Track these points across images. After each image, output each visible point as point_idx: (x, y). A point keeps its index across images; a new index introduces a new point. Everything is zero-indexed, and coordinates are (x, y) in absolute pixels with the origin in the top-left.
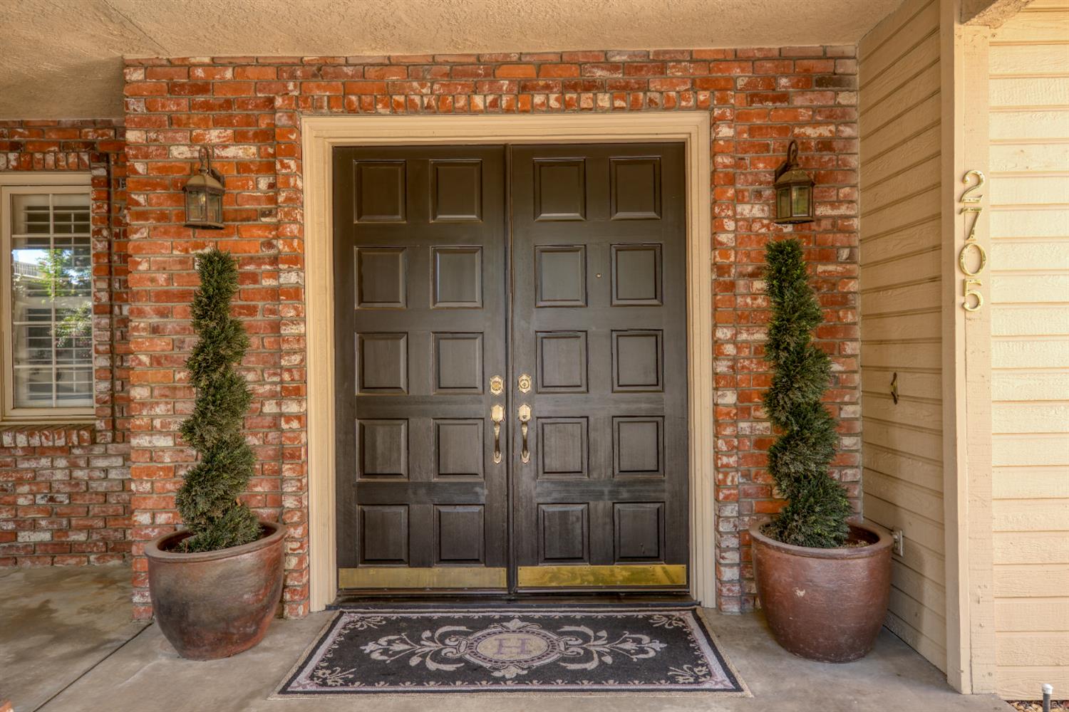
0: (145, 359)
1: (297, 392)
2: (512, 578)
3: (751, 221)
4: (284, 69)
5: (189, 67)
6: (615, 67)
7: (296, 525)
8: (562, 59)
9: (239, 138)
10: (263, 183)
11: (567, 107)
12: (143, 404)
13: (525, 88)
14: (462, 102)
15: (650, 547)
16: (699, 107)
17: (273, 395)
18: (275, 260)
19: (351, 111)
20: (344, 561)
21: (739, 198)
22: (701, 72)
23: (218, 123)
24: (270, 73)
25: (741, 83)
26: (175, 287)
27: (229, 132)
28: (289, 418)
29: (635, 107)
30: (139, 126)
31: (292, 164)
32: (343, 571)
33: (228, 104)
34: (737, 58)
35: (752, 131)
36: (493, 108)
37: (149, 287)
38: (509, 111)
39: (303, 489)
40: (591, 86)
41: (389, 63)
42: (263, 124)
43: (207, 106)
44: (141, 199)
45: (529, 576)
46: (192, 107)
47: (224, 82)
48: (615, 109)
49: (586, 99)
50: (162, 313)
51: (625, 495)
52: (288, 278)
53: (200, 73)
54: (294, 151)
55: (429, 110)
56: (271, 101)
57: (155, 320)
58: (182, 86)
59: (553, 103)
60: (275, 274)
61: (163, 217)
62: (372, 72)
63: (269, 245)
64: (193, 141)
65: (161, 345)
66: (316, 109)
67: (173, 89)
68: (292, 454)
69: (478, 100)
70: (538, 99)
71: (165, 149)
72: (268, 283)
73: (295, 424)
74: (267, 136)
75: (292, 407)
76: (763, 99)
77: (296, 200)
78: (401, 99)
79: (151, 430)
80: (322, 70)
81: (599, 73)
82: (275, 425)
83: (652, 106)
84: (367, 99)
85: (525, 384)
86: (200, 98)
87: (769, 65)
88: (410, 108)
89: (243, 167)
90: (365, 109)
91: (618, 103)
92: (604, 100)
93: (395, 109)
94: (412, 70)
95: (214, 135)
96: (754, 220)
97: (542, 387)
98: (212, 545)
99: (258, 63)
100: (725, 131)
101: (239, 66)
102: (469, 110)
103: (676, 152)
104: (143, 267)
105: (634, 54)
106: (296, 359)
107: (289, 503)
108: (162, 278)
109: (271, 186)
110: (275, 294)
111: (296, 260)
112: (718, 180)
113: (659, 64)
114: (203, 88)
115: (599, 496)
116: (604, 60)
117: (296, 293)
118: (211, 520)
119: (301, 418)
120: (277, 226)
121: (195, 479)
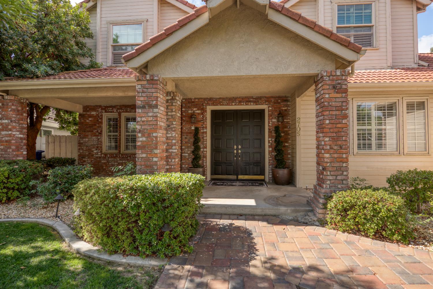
0: (184, 142)
1: (206, 148)
2: (237, 177)
3: (274, 122)
4: (205, 99)
5: (191, 99)
6: (254, 99)
7: (206, 167)
8: (246, 97)
9: (198, 110)
10: (201, 116)
11: (246, 105)
12: (184, 149)
13: (240, 102)
14: (231, 104)
15: (259, 173)
16: (266, 104)
17: (202, 148)
18: (203, 128)
19: (214, 105)
20: (212, 174)
21: (272, 118)
22: (267, 99)
23: (195, 108)
24: (203, 100)
25: (273, 101)
26: (189, 131)
27: (197, 109)
28: (205, 151)
29: (257, 105)
30: (184, 108)
31: (206, 113)
32: (212, 176)
33: (197, 104)
34: (272, 97)
35: (274, 108)
36: (235, 105)
37: (185, 131)
38: (238, 105)
39: (206, 162)
40: (250, 102)
41: (220, 98)
42: (202, 107)
43: (194, 105)
44: (184, 119)
45: (240, 177)
46: (192, 105)
47: (196, 101)
48: (253, 105)
49: (249, 103)
50: (187, 136)
51: (255, 164)
52: (205, 130)
53: (193, 100)
54: (206, 111)
55: (226, 105)
56: (203, 104)
57: (186, 136)
58: (190, 102)
59: (244, 104)
60: (203, 130)
61: (187, 121)
62: (218, 100)
63: (202, 125)
64: (192, 110)
65: (187, 140)
66: (210, 105)
67: (189, 102)
68: (205, 157)
69: (233, 104)
70: (242, 103)
71: (188, 111)
72: (202, 131)
73: (206, 152)
74: (202, 109)
75: (205, 150)
76: (276, 103)
77: (206, 119)
78: (222, 104)
79: (185, 153)
80: (211, 99)
81: (251, 99)
82: (203, 153)
83: (259, 104)
84: (217, 104)
85: (240, 147)
86: (193, 104)
87: (277, 98)
88: (223, 105)
89: (198, 114)
90: (216, 105)
91: (254, 104)
92: (252, 104)
93: (221, 105)
94: (224, 99)
95: (195, 109)
96: (275, 122)
97: (242, 147)
98: (197, 168)
99: (201, 98)
100: (270, 108)
101: (198, 99)
102: (232, 105)
103: (263, 111)
104: (184, 129)
105: (256, 97)
106: (206, 142)
107: (205, 164)
108: (187, 130)
109: (203, 117)
110: (203, 133)
111: (206, 128)
112: (270, 116)
113: (260, 98)
114: (193, 102)
115: (251, 165)
116: (252, 97)
117: (206, 133)
118: (196, 165)
119: (206, 151)
120: (203, 123)
121: (194, 159)
